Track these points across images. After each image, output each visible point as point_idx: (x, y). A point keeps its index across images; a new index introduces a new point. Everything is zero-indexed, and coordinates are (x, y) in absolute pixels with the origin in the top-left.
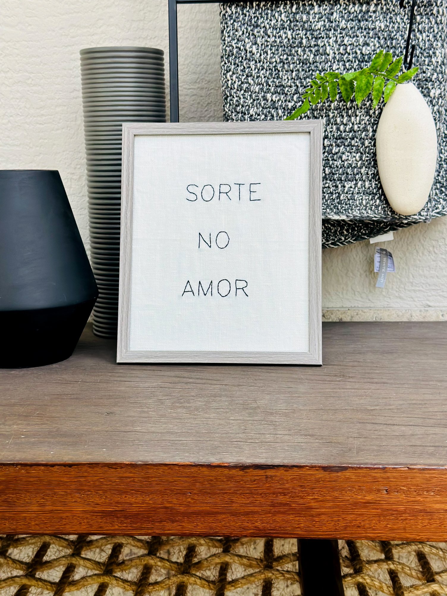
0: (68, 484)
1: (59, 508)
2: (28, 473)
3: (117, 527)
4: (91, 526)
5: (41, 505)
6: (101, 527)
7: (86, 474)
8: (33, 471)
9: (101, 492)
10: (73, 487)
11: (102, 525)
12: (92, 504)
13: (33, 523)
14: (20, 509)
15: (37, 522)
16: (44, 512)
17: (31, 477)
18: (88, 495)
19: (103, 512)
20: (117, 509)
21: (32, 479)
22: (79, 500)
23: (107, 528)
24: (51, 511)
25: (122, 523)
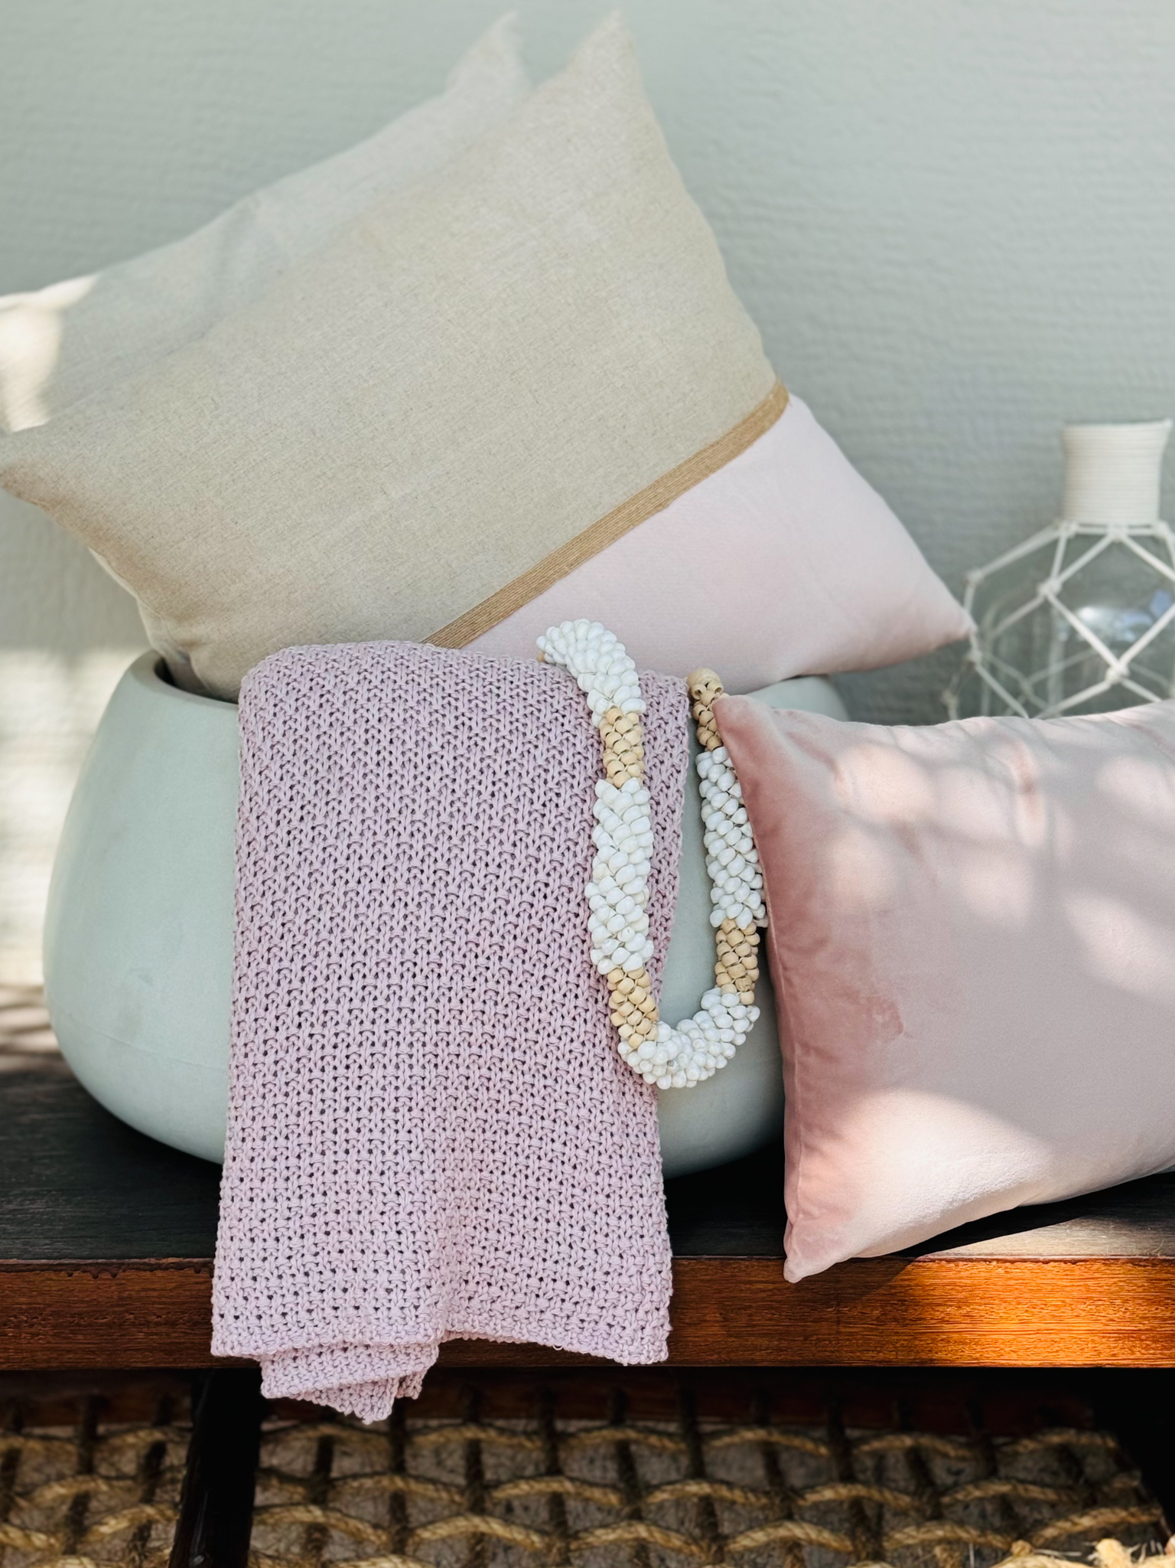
0: (1068, 1289)
1: (1051, 1326)
2: (1007, 1272)
3: (1138, 1355)
4: (1100, 1353)
5: (1022, 1322)
6: (1114, 1355)
7: (1096, 1275)
8: (1016, 1271)
9: (1118, 1302)
10: (1075, 1294)
11: (1116, 1351)
12: (1104, 1320)
13: (1008, 1349)
14: (987, 1327)
15: (1013, 1348)
16: (1028, 1333)
17: (1011, 1279)
18: (1097, 1306)
19: (1118, 1332)
20: (1141, 1327)
21: (1012, 1282)
22: (1084, 1314)
23: (1124, 1357)
24: (1038, 1331)
25: (1147, 1347)
